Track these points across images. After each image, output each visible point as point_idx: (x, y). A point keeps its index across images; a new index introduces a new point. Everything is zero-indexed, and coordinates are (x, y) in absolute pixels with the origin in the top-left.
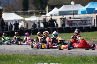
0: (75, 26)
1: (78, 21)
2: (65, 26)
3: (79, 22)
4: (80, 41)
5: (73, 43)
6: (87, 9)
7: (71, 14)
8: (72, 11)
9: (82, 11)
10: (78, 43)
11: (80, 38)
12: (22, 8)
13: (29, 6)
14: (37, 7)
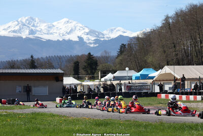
0: (134, 91)
1: (136, 86)
2: (122, 91)
3: (138, 87)
4: (137, 106)
5: (131, 107)
6: (141, 75)
7: (126, 80)
8: (126, 77)
9: (136, 77)
10: (135, 107)
11: (136, 103)
12: (73, 73)
13: (80, 71)
14: (88, 72)
